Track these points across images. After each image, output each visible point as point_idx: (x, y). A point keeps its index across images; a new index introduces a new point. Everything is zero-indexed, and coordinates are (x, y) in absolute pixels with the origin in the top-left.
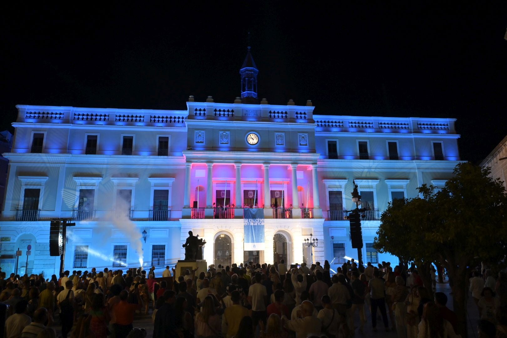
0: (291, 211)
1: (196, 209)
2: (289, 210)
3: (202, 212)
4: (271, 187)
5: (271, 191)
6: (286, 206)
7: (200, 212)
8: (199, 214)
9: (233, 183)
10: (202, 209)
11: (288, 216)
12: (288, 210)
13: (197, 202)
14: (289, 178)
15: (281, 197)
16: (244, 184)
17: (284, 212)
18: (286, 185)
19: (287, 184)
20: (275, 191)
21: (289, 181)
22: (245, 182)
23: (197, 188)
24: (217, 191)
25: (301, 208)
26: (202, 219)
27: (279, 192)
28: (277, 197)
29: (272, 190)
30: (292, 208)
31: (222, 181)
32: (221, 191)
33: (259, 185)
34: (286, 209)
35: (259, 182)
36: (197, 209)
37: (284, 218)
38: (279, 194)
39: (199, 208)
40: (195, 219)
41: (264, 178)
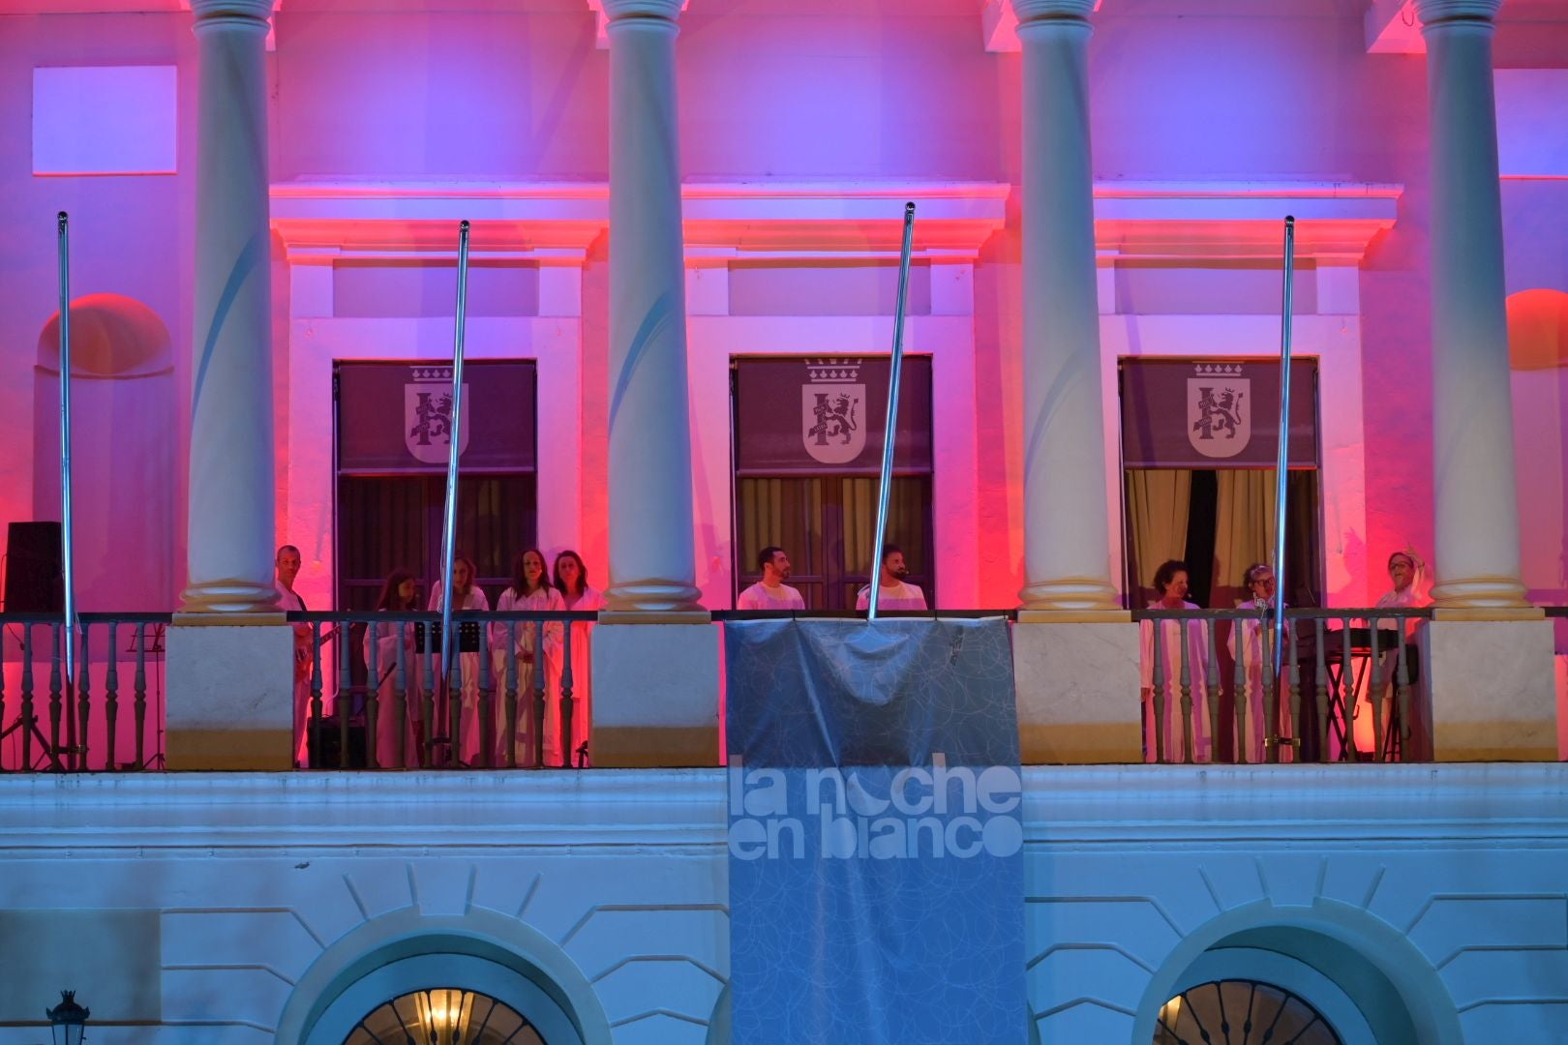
0: (1415, 656)
1: (42, 630)
2: (1389, 639)
3: (127, 672)
4: (1125, 307)
5: (1132, 369)
6: (1338, 578)
7: (98, 672)
8: (85, 707)
9: (581, 254)
10: (126, 630)
11: (1365, 731)
12: (1361, 638)
13: (56, 528)
14: (1389, 179)
15: (1261, 450)
16: (732, 265)
17: (1307, 665)
18: (1354, 272)
19: (1366, 265)
20: (1185, 366)
21: (1388, 224)
22: (739, 243)
23: (51, 334)
24: (342, 370)
25: (1550, 612)
26: (128, 768)
27: (1243, 386)
28: (1219, 446)
29: (1150, 348)
30: (1427, 614)
31: (421, 233)
32: (398, 371)
33: (948, 284)
34: (1335, 624)
35: (944, 233)
36: (59, 638)
37: (1311, 752)
38: (1243, 408)
39: (85, 618)
40: (24, 781)
41: (1016, 181)
